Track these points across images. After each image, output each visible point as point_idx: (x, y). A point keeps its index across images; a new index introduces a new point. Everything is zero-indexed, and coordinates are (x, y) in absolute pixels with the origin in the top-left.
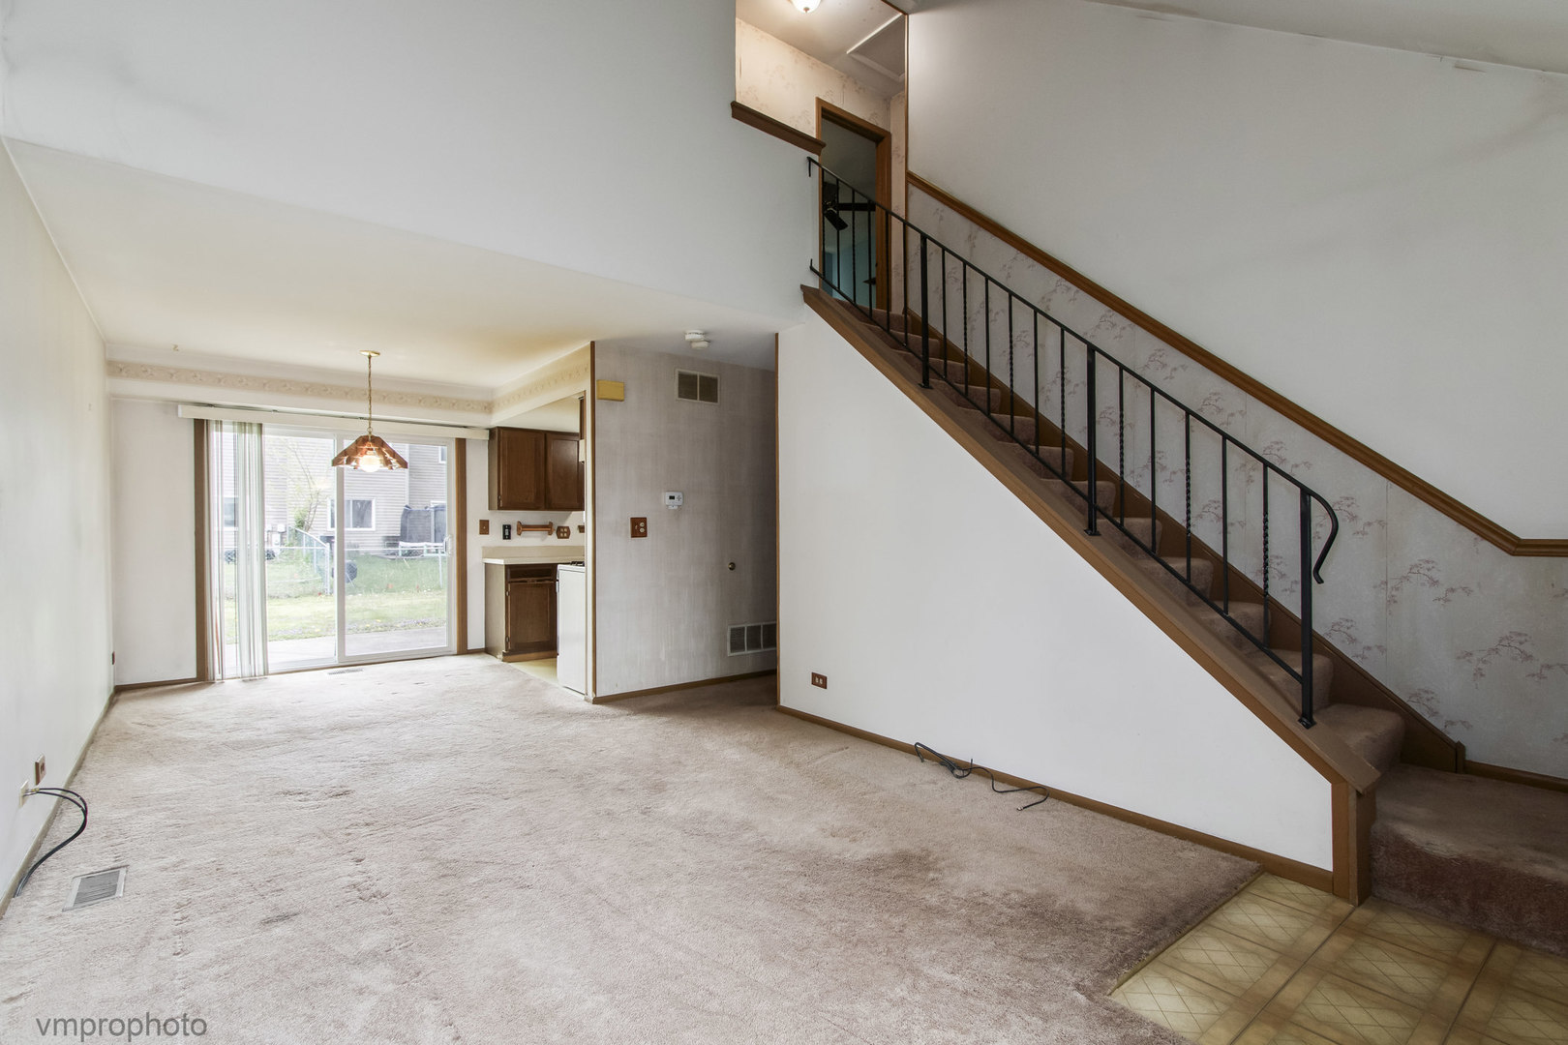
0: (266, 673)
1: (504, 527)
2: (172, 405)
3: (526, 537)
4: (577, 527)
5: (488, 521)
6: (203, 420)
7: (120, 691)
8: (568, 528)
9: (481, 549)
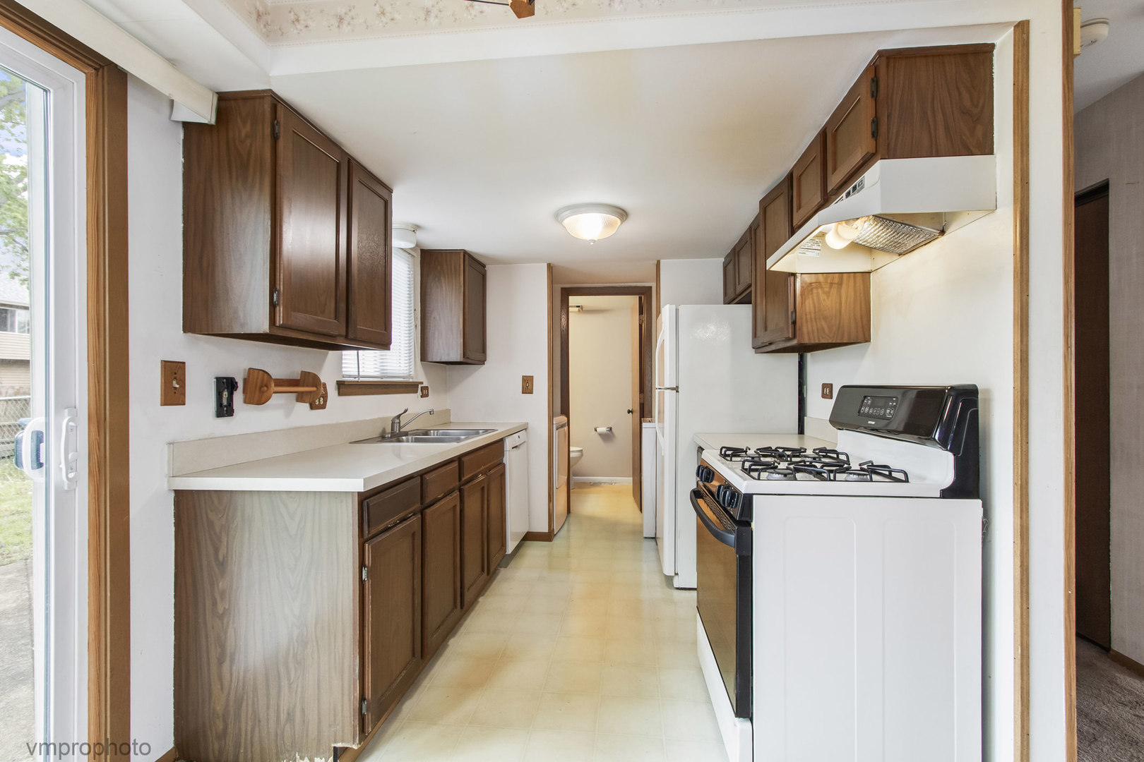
1: (219, 380)
4: (335, 384)
8: (324, 385)
9: (166, 446)
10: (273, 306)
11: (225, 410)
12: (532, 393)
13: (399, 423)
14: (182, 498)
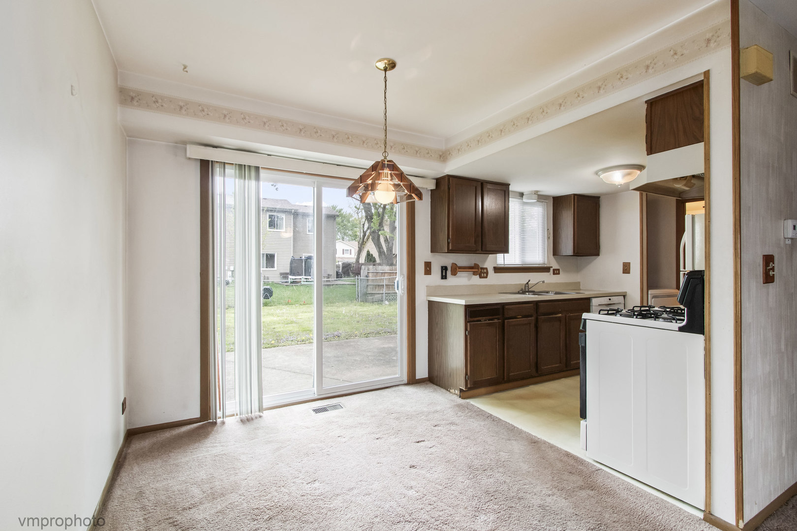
0: (261, 409)
1: (442, 267)
2: (181, 144)
3: (460, 277)
4: (492, 268)
5: (431, 262)
6: (208, 161)
7: (132, 434)
8: (486, 269)
9: (426, 287)
10: (448, 243)
11: (444, 277)
12: (629, 273)
13: (528, 286)
14: (431, 303)
